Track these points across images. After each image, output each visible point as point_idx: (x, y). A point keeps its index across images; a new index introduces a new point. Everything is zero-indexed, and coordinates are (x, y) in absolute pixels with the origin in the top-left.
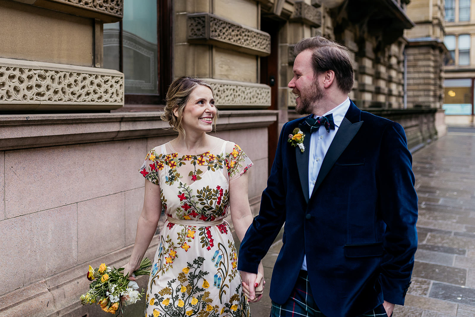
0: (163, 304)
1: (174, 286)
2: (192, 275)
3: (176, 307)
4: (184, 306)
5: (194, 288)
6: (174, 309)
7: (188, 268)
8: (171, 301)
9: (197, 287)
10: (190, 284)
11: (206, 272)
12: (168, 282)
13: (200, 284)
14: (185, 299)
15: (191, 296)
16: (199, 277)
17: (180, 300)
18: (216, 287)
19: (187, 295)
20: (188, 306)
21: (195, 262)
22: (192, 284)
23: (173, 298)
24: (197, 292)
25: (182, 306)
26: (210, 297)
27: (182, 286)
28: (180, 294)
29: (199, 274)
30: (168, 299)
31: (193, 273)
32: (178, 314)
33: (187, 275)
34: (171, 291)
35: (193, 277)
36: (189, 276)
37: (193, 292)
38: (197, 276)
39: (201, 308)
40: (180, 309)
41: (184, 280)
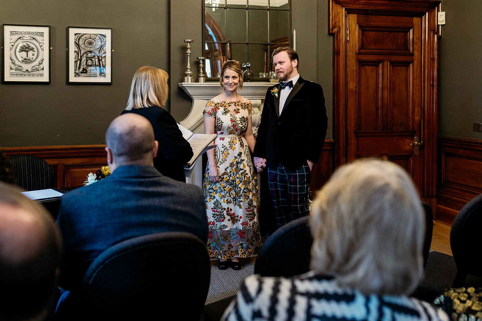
0: (224, 180)
1: (228, 170)
3: (231, 180)
7: (235, 159)
8: (228, 178)
9: (240, 168)
11: (244, 159)
12: (225, 169)
13: (241, 166)
14: (234, 175)
16: (240, 163)
17: (232, 176)
18: (248, 167)
20: (237, 178)
21: (238, 155)
22: (237, 167)
23: (228, 176)
24: (240, 171)
25: (234, 179)
26: (246, 172)
27: (232, 169)
28: (232, 173)
30: (226, 177)
32: (232, 183)
33: (235, 163)
34: (227, 173)
35: (238, 163)
37: (238, 172)
38: (239, 162)
39: (243, 179)
40: (233, 181)
41: (233, 166)
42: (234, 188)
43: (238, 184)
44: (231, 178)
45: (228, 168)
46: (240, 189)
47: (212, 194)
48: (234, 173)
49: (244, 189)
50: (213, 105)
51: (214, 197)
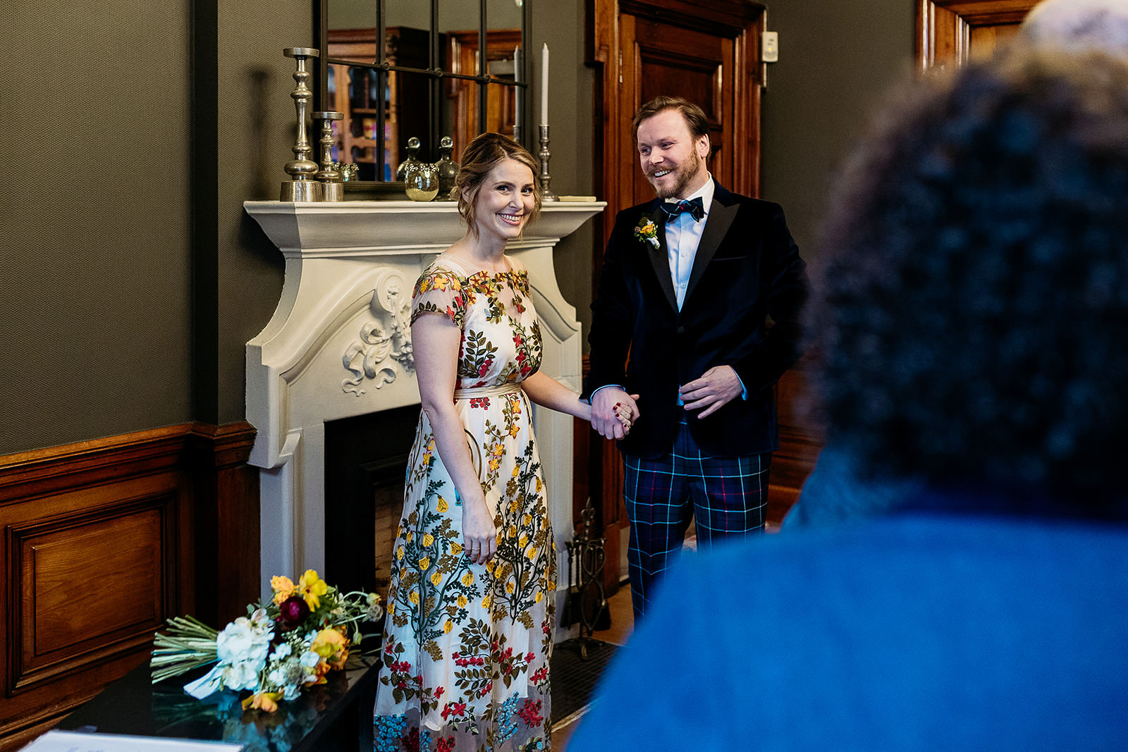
3: (508, 540)
4: (517, 533)
5: (526, 498)
6: (508, 545)
7: (517, 466)
8: (503, 535)
9: (530, 494)
10: (521, 492)
12: (497, 505)
13: (532, 488)
17: (511, 526)
19: (518, 514)
20: (521, 531)
21: (526, 452)
24: (529, 504)
25: (515, 535)
27: (512, 502)
28: (511, 517)
29: (530, 471)
30: (500, 534)
31: (525, 471)
32: (511, 550)
33: (517, 480)
34: (502, 518)
35: (524, 478)
37: (525, 507)
39: (536, 528)
40: (513, 542)
43: (521, 550)
44: (508, 533)
45: (502, 500)
46: (529, 563)
47: (456, 604)
48: (515, 515)
49: (539, 561)
50: (457, 285)
51: (464, 613)
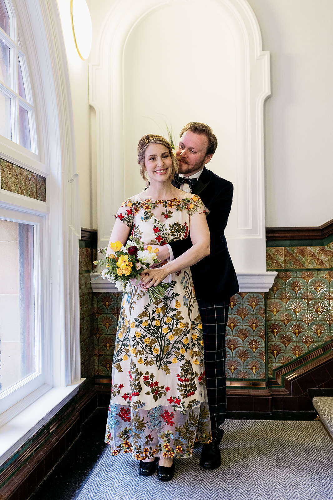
0: (143, 325)
1: (150, 309)
2: (166, 297)
3: (154, 326)
4: (161, 325)
5: (168, 309)
6: (154, 329)
8: (149, 322)
9: (171, 307)
10: (164, 305)
11: (178, 293)
12: (145, 306)
13: (173, 304)
14: (160, 318)
15: (166, 315)
16: (172, 298)
17: (156, 320)
18: (185, 307)
19: (162, 315)
20: (164, 324)
22: (166, 305)
23: (150, 319)
24: (170, 312)
25: (159, 325)
26: (182, 315)
27: (157, 308)
28: (156, 315)
29: (172, 296)
30: (147, 321)
31: (167, 295)
32: (156, 332)
34: (148, 314)
36: (163, 298)
37: (167, 313)
38: (170, 297)
39: (175, 326)
40: (158, 328)
41: (159, 303)
42: (158, 340)
43: (165, 334)
44: (154, 323)
45: (149, 305)
46: (169, 342)
48: (159, 315)
49: (176, 342)
50: (129, 205)
